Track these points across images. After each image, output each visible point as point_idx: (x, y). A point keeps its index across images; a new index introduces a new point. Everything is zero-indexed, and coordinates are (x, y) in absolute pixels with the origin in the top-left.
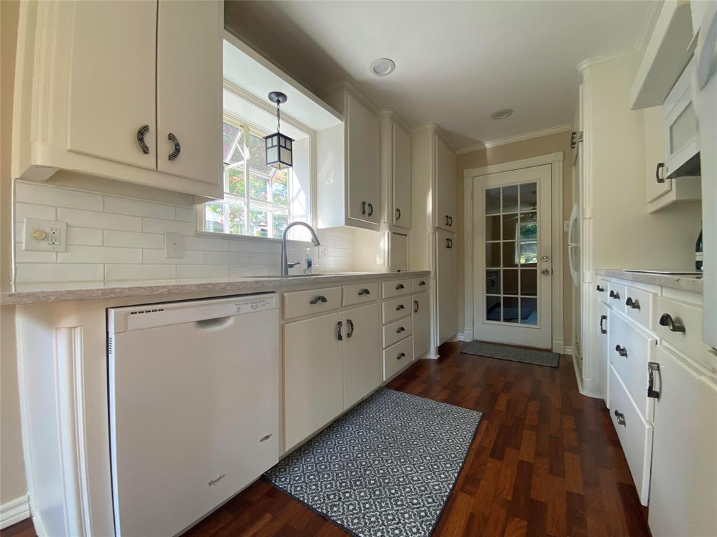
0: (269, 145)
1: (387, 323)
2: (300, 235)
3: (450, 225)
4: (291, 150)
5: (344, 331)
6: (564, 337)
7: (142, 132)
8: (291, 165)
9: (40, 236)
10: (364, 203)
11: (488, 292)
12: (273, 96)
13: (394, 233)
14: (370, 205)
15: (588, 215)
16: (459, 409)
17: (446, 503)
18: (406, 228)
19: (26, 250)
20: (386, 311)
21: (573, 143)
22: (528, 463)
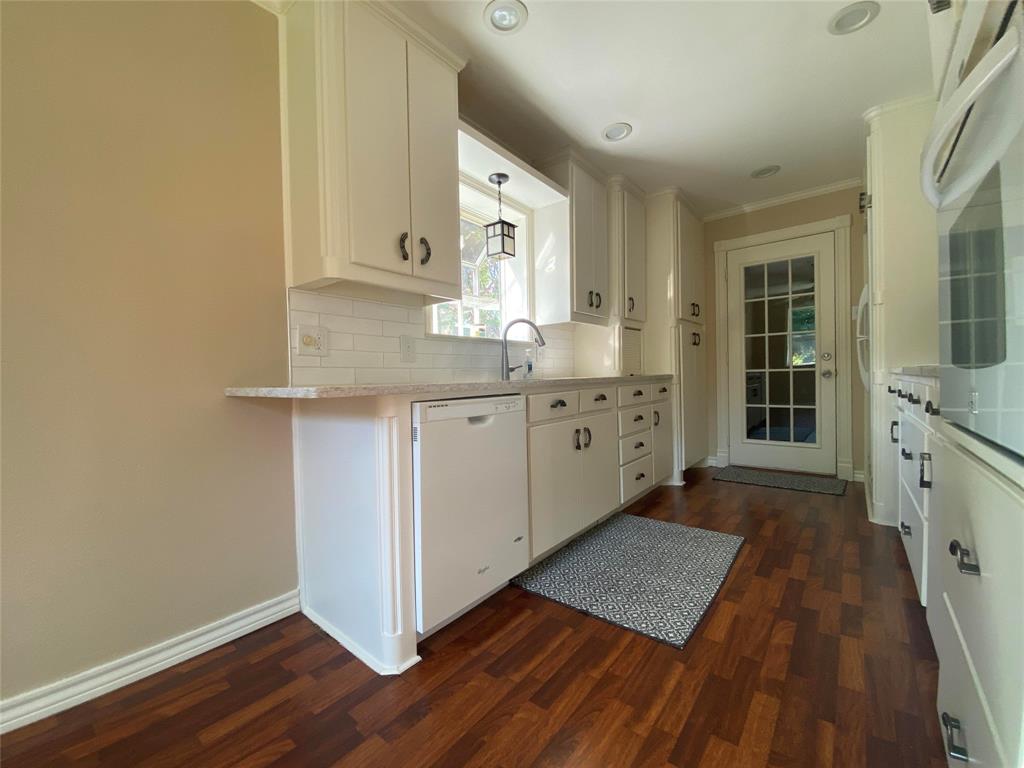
0: (491, 233)
1: (624, 436)
2: (520, 334)
3: (697, 315)
4: (513, 238)
5: (582, 440)
6: (853, 458)
7: (403, 238)
8: (514, 256)
9: (307, 341)
10: (591, 293)
11: (748, 402)
12: (494, 177)
13: (627, 328)
14: (598, 295)
15: (879, 300)
16: (716, 533)
17: (709, 607)
18: (641, 322)
19: (300, 355)
20: (622, 421)
21: (862, 207)
22: (799, 581)
